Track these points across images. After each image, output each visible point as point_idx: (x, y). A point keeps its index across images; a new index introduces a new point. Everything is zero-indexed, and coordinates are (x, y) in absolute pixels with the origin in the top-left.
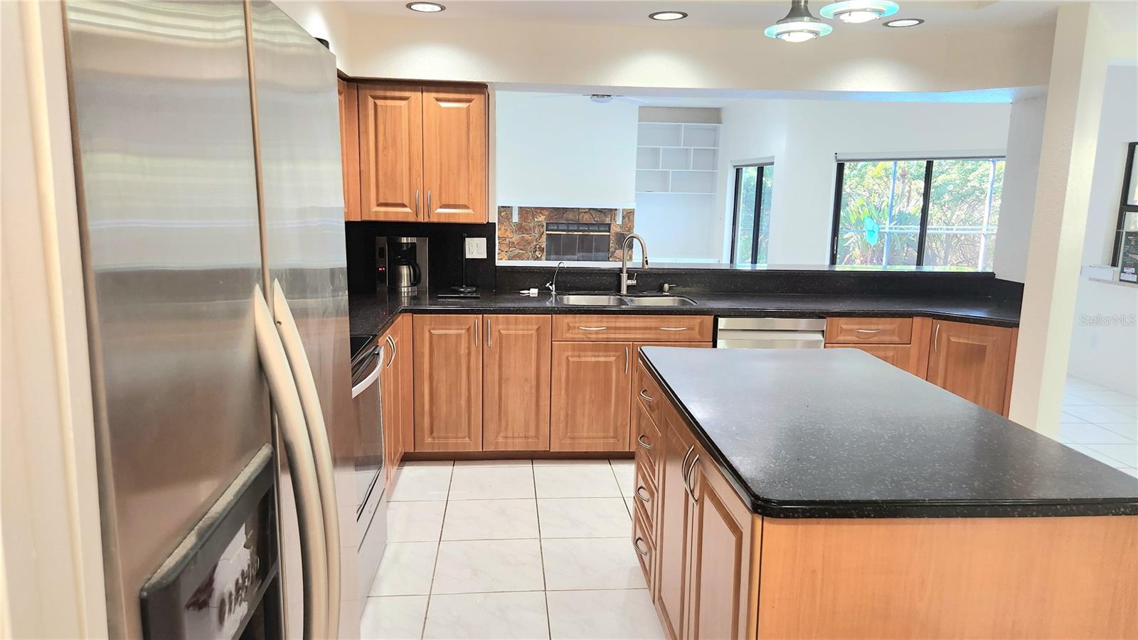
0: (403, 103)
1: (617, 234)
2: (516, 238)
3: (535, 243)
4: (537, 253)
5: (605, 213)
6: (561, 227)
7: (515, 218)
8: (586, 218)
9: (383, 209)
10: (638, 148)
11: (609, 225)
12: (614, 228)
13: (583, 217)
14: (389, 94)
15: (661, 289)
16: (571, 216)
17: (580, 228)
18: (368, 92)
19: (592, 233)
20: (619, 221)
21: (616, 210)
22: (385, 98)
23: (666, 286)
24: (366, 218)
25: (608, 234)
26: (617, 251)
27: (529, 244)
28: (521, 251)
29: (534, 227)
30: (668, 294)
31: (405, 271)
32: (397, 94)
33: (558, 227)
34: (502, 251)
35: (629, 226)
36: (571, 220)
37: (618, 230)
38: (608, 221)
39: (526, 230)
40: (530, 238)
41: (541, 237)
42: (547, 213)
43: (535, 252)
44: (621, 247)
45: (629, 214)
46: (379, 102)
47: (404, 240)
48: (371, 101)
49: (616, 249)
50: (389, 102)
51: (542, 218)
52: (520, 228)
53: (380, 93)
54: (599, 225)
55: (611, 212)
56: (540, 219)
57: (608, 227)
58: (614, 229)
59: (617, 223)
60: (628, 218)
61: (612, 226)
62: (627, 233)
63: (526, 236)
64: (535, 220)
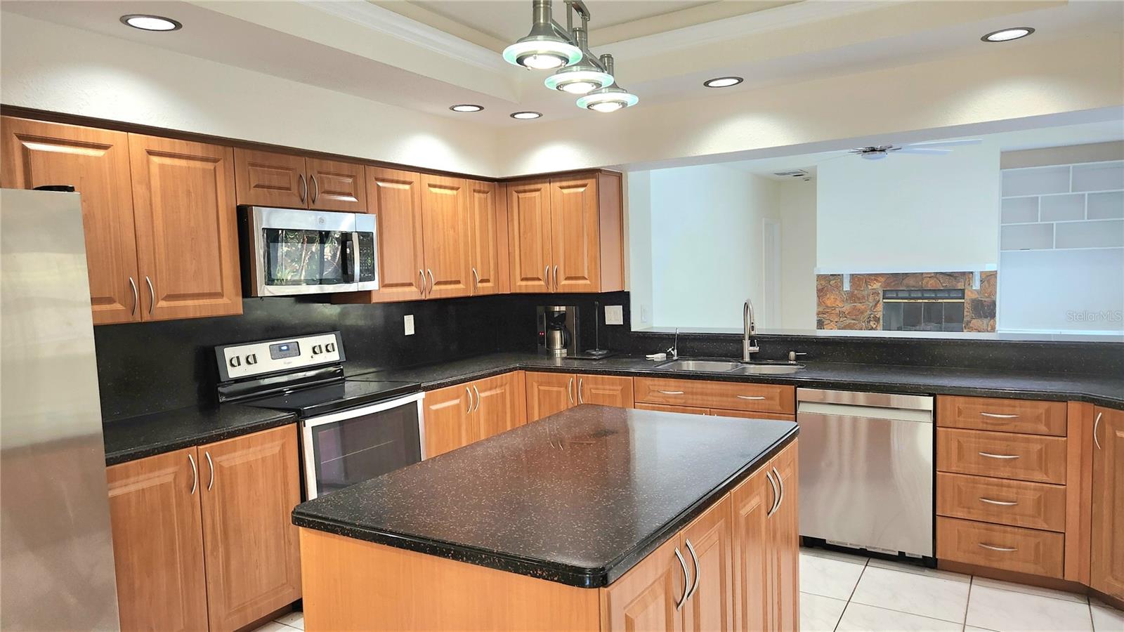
0: (537, 194)
1: (973, 301)
2: (847, 307)
3: (869, 312)
4: (872, 323)
5: (955, 278)
6: (900, 295)
7: (847, 287)
8: (931, 284)
9: (524, 283)
10: (1003, 200)
11: (963, 291)
12: (969, 293)
13: (927, 283)
14: (527, 187)
15: (786, 358)
16: (911, 282)
17: (925, 295)
18: (513, 188)
19: (939, 301)
20: (976, 285)
21: (972, 273)
22: (525, 191)
23: (792, 354)
24: (513, 291)
25: (963, 301)
26: (973, 321)
27: (862, 313)
28: (853, 321)
29: (868, 295)
30: (794, 362)
31: (557, 335)
32: (532, 187)
33: (897, 295)
34: (831, 321)
35: (989, 290)
36: (913, 287)
37: (974, 296)
38: (960, 286)
39: (859, 299)
40: (863, 307)
41: (876, 305)
42: (883, 280)
43: (869, 322)
44: (979, 316)
45: (989, 278)
46: (521, 195)
47: (557, 309)
48: (515, 195)
49: (971, 318)
50: (528, 195)
51: (877, 286)
52: (852, 297)
53: (521, 188)
54: (949, 291)
55: (967, 275)
56: (875, 286)
57: (961, 293)
58: (969, 295)
59: (974, 288)
60: (988, 281)
61: (966, 291)
62: (986, 300)
63: (858, 305)
64: (870, 287)
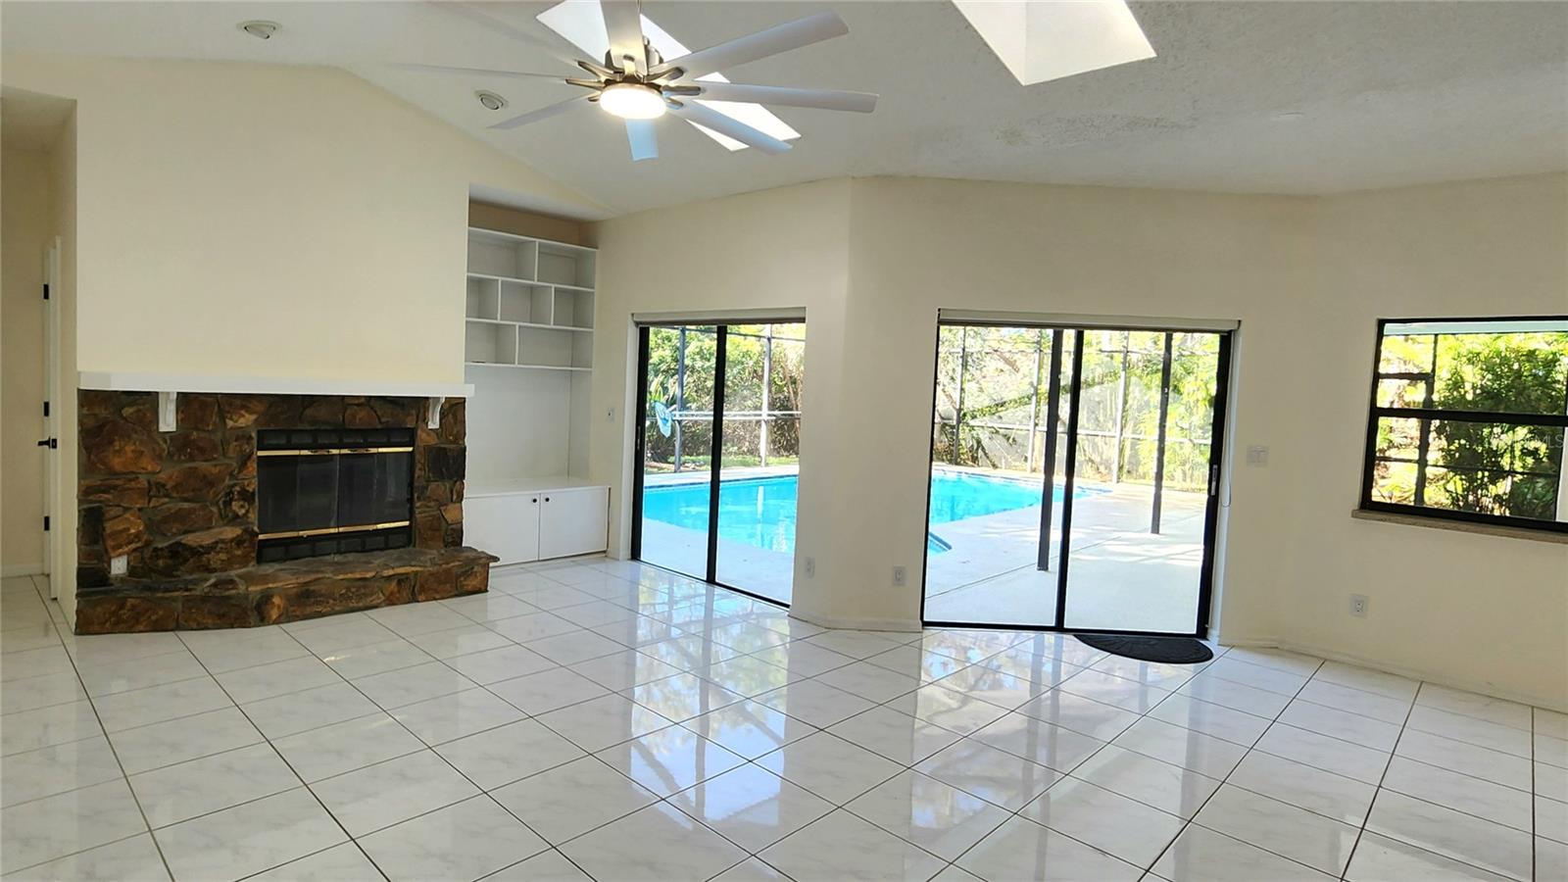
1: (429, 449)
3: (227, 482)
4: (235, 506)
5: (403, 407)
6: (295, 440)
7: (168, 421)
8: (360, 419)
10: (470, 278)
11: (412, 432)
12: (424, 435)
13: (355, 416)
16: (322, 413)
17: (346, 441)
19: (373, 450)
20: (434, 423)
21: (429, 399)
25: (410, 449)
26: (433, 485)
27: (211, 484)
28: (186, 505)
29: (225, 442)
33: (287, 441)
34: (126, 509)
35: (454, 431)
37: (433, 441)
38: (410, 423)
39: (202, 450)
40: (215, 471)
41: (243, 465)
42: (260, 408)
43: (228, 503)
44: (441, 477)
45: (455, 409)
49: (428, 481)
51: (246, 420)
52: (180, 443)
54: (390, 431)
55: (420, 404)
56: (242, 422)
57: (410, 436)
58: (424, 439)
59: (431, 426)
60: (455, 416)
61: (419, 432)
62: (452, 446)
63: (203, 466)
64: (230, 423)
